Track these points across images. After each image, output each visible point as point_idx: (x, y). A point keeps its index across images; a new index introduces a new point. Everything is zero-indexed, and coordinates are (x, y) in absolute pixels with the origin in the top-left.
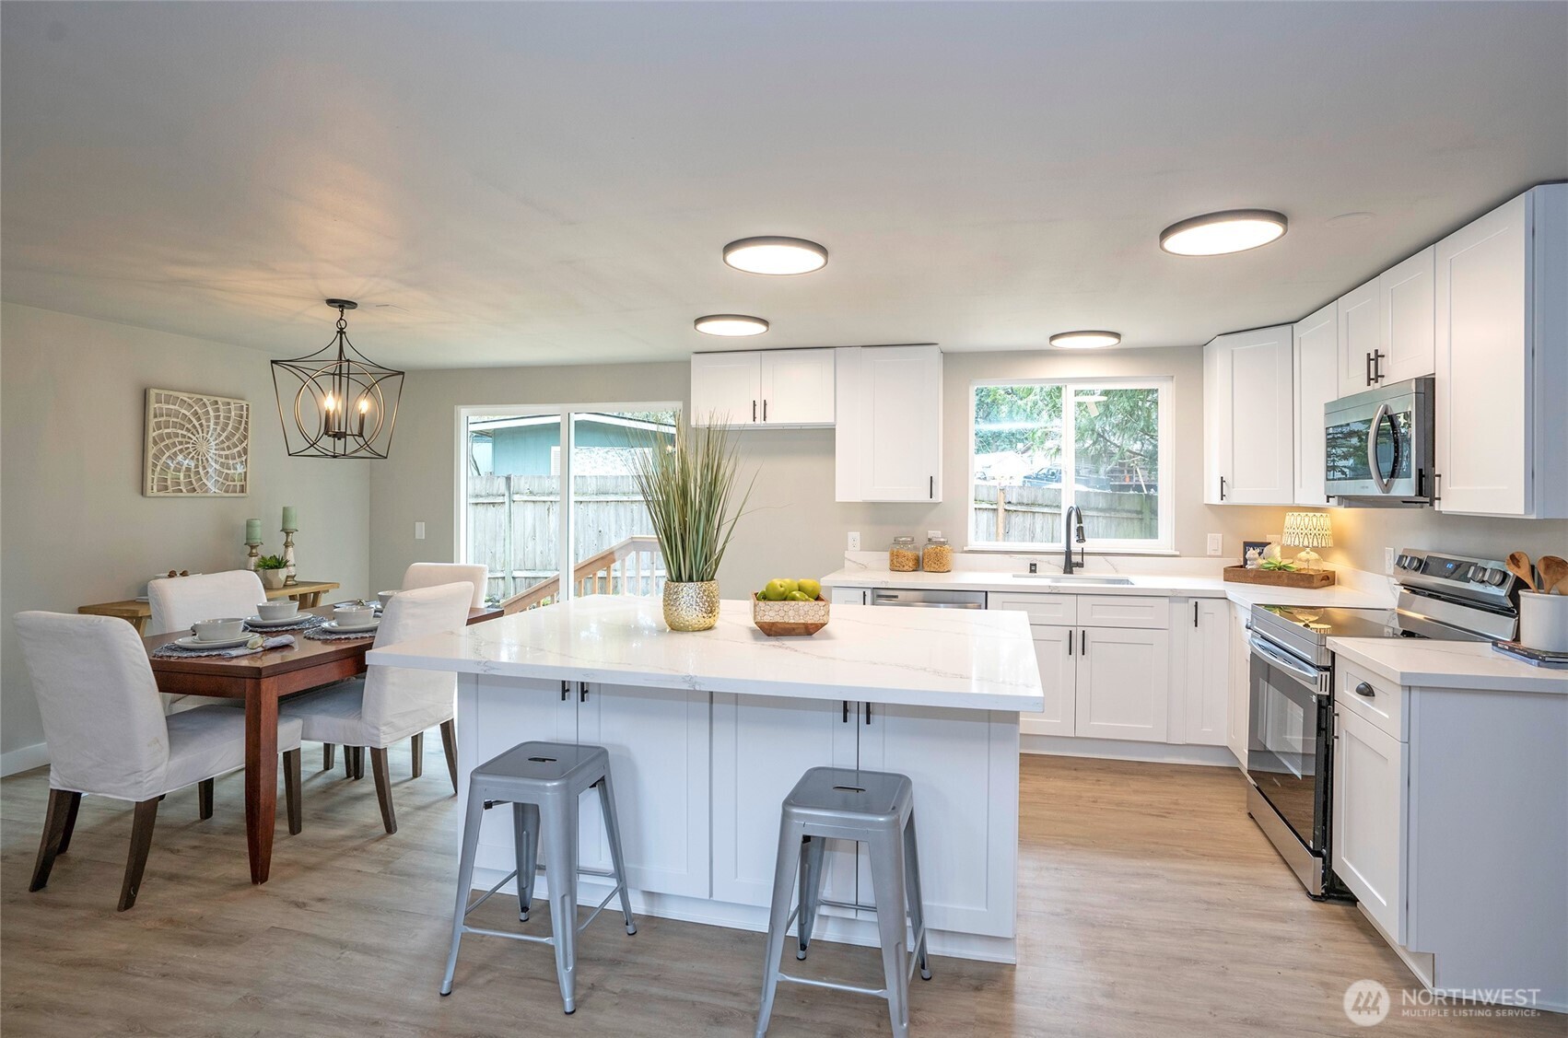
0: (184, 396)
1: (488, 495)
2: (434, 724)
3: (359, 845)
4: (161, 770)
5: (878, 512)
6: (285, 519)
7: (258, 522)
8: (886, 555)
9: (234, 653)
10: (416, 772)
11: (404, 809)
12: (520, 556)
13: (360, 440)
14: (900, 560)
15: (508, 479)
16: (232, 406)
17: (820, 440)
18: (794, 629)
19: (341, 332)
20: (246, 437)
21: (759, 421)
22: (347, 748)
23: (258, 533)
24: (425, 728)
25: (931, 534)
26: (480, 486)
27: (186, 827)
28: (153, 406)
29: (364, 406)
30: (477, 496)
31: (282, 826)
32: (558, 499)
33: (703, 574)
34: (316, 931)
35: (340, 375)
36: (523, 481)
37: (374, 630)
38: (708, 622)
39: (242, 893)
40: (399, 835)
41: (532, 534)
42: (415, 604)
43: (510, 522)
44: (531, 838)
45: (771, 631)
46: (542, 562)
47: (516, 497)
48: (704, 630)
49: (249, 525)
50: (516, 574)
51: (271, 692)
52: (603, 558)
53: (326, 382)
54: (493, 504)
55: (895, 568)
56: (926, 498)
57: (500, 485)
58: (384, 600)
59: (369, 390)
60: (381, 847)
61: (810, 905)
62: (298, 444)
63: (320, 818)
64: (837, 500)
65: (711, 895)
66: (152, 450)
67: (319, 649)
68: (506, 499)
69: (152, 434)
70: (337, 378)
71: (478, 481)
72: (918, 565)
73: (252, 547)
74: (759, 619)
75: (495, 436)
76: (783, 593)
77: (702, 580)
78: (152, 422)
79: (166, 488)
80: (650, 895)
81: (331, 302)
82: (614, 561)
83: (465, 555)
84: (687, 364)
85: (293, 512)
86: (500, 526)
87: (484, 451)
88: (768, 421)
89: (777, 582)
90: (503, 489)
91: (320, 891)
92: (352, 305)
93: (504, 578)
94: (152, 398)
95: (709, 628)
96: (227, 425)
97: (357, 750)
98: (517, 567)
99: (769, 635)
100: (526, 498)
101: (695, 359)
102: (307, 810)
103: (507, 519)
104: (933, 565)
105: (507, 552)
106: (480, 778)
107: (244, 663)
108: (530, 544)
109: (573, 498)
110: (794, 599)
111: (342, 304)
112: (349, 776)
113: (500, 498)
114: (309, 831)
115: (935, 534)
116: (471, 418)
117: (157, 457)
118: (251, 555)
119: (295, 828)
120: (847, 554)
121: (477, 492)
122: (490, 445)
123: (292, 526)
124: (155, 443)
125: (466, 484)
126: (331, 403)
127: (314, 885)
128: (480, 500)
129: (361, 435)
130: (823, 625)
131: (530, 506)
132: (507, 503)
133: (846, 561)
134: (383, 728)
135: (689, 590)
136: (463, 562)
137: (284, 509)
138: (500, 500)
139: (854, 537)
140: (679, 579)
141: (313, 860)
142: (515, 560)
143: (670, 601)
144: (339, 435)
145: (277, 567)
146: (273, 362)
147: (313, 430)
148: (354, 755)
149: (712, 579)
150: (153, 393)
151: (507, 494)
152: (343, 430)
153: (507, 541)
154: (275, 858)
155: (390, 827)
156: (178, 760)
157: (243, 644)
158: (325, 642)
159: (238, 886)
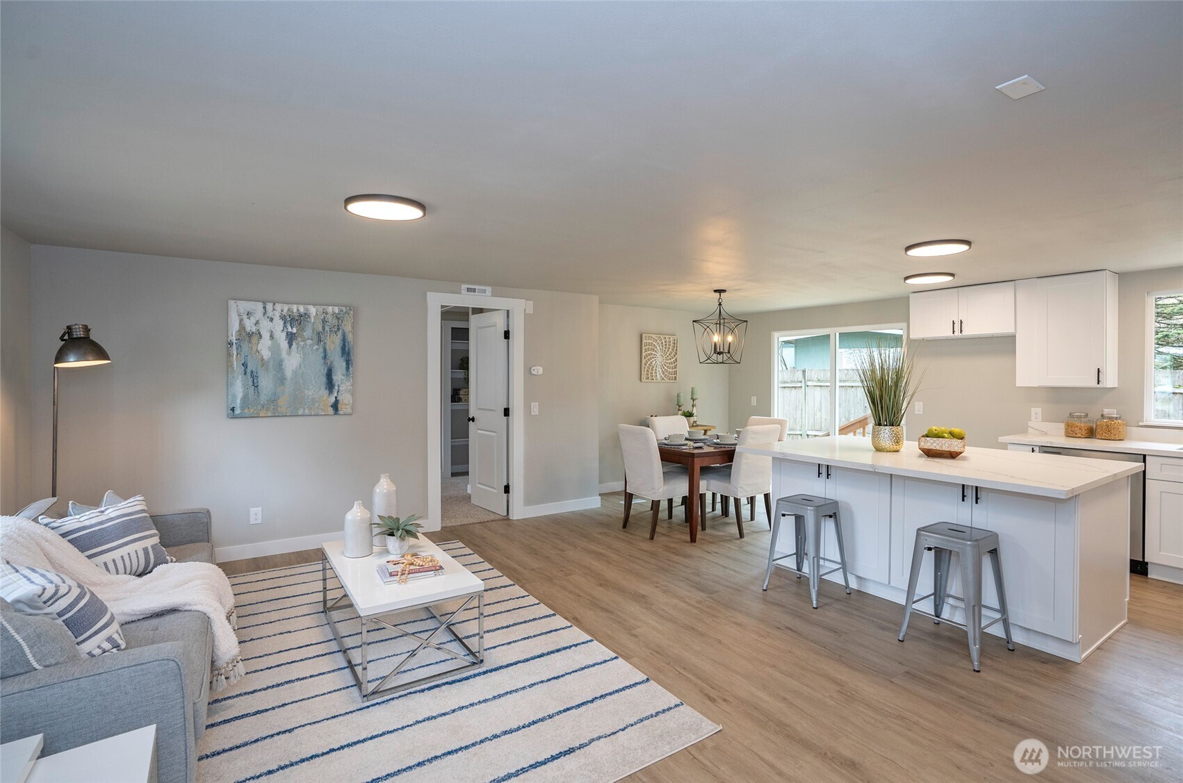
0: (654, 336)
1: (792, 382)
2: (761, 493)
3: (730, 539)
4: (661, 490)
5: (1056, 395)
6: (692, 393)
7: (682, 394)
8: (1062, 426)
9: (684, 447)
10: (752, 518)
11: (747, 531)
12: (812, 421)
13: (729, 355)
14: (1073, 429)
15: (804, 371)
16: (671, 339)
17: (1004, 344)
18: (943, 454)
19: (720, 304)
20: (676, 354)
21: (957, 333)
22: (722, 496)
23: (682, 400)
24: (757, 494)
25: (1106, 411)
26: (786, 376)
27: (664, 520)
28: (644, 341)
29: (730, 338)
30: (785, 382)
31: (699, 528)
32: (828, 384)
33: (894, 422)
34: (715, 561)
35: (720, 324)
36: (813, 372)
37: (736, 444)
38: (896, 447)
39: (688, 544)
40: (745, 539)
41: (819, 407)
42: (754, 432)
43: (805, 399)
44: (803, 540)
45: (930, 454)
46: (825, 426)
47: (809, 383)
48: (894, 451)
49: (678, 396)
50: (809, 433)
51: (698, 464)
52: (860, 422)
53: (713, 327)
54: (795, 387)
55: (1068, 435)
56: (1094, 384)
57: (799, 375)
58: (738, 433)
59: (732, 331)
60: (738, 542)
61: (942, 595)
62: (703, 358)
63: (713, 527)
64: (1018, 385)
65: (889, 584)
66: (644, 361)
67: (712, 450)
68: (803, 385)
69: (644, 354)
70: (718, 325)
71: (785, 373)
72: (1091, 433)
73: (680, 406)
74: (921, 447)
75: (796, 344)
76: (937, 434)
77: (893, 425)
78: (644, 348)
79: (648, 378)
80: (859, 578)
81: (715, 291)
82: (867, 424)
83: (778, 411)
84: (908, 298)
85: (695, 390)
86: (799, 401)
87: (789, 353)
88: (964, 333)
89: (934, 428)
90: (801, 378)
91: (716, 550)
92: (724, 291)
93: (801, 435)
94: (644, 338)
95: (898, 451)
96: (669, 348)
97: (726, 497)
98: (810, 428)
99: (928, 456)
100: (816, 384)
101: (912, 296)
102: (708, 523)
103: (804, 397)
104: (1104, 434)
105: (804, 418)
106: (780, 502)
107: (688, 451)
108: (818, 414)
109: (838, 384)
110: (943, 437)
111: (720, 291)
112: (723, 515)
113: (800, 384)
114: (708, 531)
115: (1109, 411)
116: (779, 337)
117: (645, 365)
118: (679, 410)
119: (704, 529)
120: (1030, 424)
121: (785, 380)
122: (793, 349)
123: (695, 397)
124: (645, 358)
125: (779, 375)
126: (716, 338)
127: (712, 548)
128: (787, 385)
129: (729, 352)
130: (961, 453)
131: (819, 388)
132: (803, 387)
133: (1029, 429)
134: (739, 489)
135: (886, 431)
136: (776, 417)
137: (692, 388)
138: (799, 385)
139: (1036, 412)
140: (880, 425)
141: (711, 540)
142: (808, 423)
143: (875, 435)
144: (720, 353)
145: (690, 416)
146: (694, 321)
147: (709, 350)
148: (725, 500)
149: (899, 425)
150: (644, 335)
151: (803, 381)
152: (721, 350)
153: (804, 411)
154: (698, 537)
155: (741, 535)
156: (666, 487)
157: (686, 445)
158: (715, 448)
159: (686, 542)
